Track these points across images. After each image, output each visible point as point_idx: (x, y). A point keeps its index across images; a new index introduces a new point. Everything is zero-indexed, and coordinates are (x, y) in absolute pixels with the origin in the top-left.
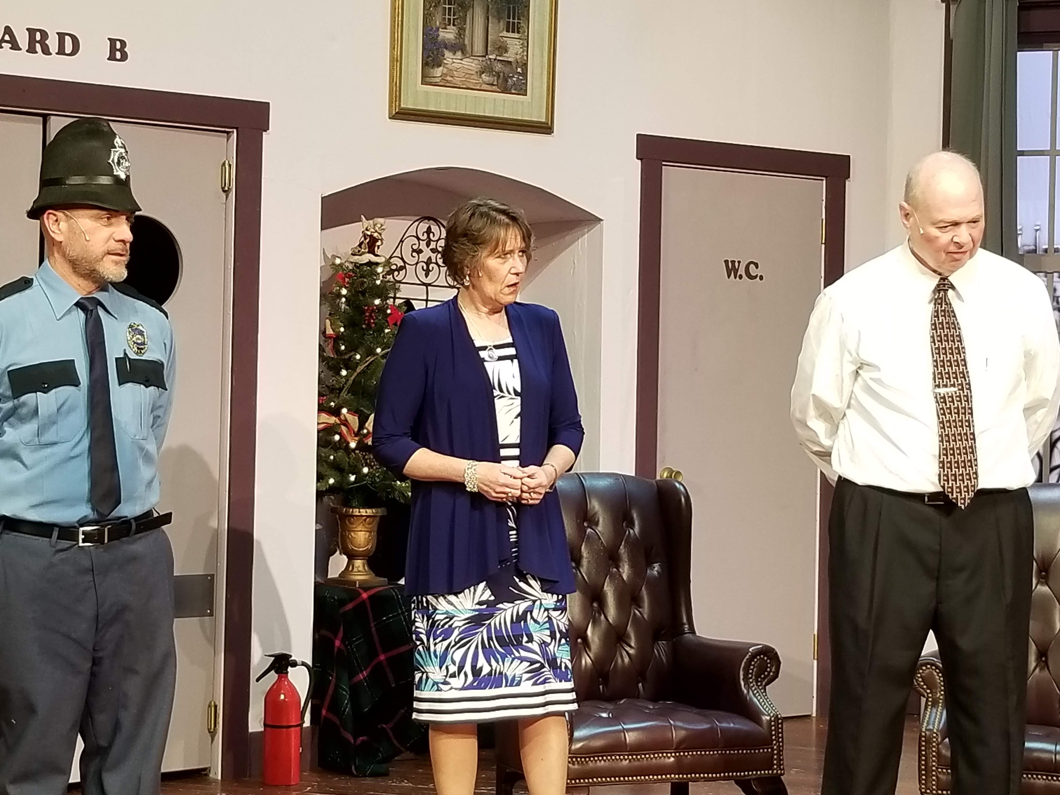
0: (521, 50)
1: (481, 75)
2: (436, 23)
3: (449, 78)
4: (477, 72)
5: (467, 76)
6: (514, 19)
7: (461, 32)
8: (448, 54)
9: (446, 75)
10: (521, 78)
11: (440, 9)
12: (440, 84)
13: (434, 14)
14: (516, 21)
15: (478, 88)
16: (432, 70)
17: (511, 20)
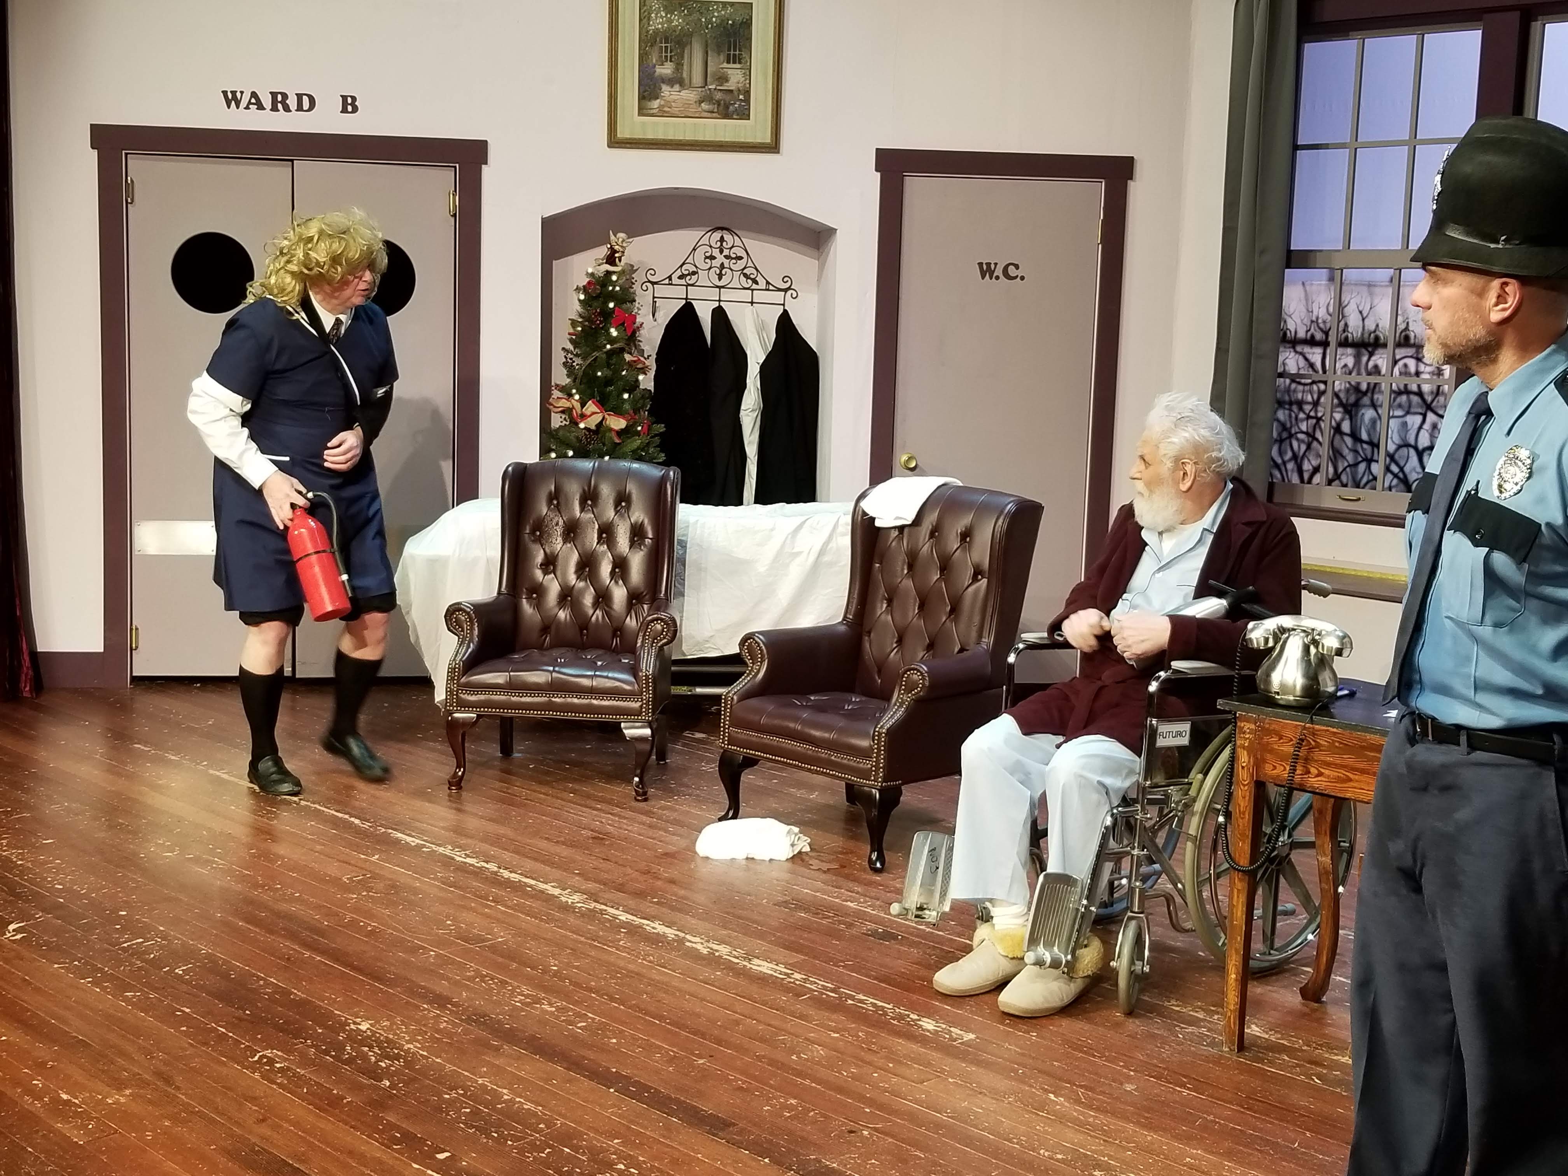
0: (743, 79)
1: (700, 104)
2: (652, 60)
3: (666, 109)
4: (696, 102)
5: (686, 106)
6: (735, 50)
7: (679, 67)
8: (665, 88)
9: (663, 106)
10: (743, 104)
11: (656, 48)
12: (658, 114)
13: (650, 52)
14: (737, 53)
15: (697, 115)
16: (649, 103)
17: (732, 53)
